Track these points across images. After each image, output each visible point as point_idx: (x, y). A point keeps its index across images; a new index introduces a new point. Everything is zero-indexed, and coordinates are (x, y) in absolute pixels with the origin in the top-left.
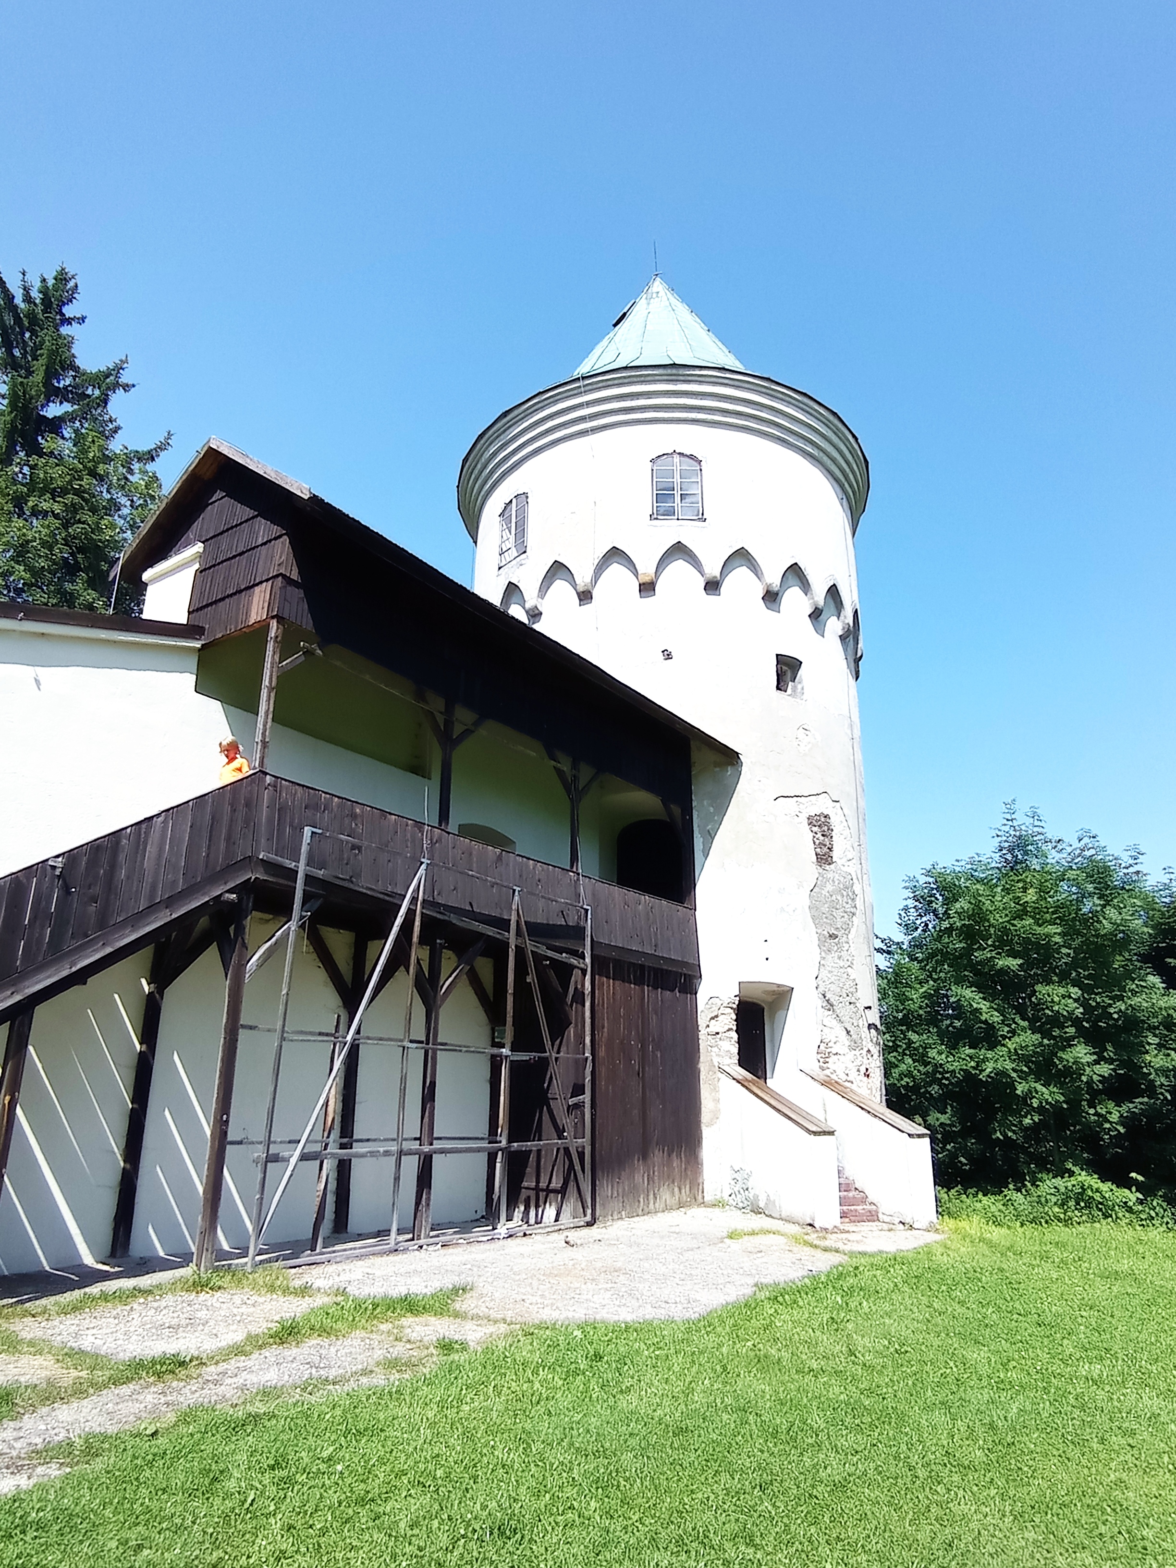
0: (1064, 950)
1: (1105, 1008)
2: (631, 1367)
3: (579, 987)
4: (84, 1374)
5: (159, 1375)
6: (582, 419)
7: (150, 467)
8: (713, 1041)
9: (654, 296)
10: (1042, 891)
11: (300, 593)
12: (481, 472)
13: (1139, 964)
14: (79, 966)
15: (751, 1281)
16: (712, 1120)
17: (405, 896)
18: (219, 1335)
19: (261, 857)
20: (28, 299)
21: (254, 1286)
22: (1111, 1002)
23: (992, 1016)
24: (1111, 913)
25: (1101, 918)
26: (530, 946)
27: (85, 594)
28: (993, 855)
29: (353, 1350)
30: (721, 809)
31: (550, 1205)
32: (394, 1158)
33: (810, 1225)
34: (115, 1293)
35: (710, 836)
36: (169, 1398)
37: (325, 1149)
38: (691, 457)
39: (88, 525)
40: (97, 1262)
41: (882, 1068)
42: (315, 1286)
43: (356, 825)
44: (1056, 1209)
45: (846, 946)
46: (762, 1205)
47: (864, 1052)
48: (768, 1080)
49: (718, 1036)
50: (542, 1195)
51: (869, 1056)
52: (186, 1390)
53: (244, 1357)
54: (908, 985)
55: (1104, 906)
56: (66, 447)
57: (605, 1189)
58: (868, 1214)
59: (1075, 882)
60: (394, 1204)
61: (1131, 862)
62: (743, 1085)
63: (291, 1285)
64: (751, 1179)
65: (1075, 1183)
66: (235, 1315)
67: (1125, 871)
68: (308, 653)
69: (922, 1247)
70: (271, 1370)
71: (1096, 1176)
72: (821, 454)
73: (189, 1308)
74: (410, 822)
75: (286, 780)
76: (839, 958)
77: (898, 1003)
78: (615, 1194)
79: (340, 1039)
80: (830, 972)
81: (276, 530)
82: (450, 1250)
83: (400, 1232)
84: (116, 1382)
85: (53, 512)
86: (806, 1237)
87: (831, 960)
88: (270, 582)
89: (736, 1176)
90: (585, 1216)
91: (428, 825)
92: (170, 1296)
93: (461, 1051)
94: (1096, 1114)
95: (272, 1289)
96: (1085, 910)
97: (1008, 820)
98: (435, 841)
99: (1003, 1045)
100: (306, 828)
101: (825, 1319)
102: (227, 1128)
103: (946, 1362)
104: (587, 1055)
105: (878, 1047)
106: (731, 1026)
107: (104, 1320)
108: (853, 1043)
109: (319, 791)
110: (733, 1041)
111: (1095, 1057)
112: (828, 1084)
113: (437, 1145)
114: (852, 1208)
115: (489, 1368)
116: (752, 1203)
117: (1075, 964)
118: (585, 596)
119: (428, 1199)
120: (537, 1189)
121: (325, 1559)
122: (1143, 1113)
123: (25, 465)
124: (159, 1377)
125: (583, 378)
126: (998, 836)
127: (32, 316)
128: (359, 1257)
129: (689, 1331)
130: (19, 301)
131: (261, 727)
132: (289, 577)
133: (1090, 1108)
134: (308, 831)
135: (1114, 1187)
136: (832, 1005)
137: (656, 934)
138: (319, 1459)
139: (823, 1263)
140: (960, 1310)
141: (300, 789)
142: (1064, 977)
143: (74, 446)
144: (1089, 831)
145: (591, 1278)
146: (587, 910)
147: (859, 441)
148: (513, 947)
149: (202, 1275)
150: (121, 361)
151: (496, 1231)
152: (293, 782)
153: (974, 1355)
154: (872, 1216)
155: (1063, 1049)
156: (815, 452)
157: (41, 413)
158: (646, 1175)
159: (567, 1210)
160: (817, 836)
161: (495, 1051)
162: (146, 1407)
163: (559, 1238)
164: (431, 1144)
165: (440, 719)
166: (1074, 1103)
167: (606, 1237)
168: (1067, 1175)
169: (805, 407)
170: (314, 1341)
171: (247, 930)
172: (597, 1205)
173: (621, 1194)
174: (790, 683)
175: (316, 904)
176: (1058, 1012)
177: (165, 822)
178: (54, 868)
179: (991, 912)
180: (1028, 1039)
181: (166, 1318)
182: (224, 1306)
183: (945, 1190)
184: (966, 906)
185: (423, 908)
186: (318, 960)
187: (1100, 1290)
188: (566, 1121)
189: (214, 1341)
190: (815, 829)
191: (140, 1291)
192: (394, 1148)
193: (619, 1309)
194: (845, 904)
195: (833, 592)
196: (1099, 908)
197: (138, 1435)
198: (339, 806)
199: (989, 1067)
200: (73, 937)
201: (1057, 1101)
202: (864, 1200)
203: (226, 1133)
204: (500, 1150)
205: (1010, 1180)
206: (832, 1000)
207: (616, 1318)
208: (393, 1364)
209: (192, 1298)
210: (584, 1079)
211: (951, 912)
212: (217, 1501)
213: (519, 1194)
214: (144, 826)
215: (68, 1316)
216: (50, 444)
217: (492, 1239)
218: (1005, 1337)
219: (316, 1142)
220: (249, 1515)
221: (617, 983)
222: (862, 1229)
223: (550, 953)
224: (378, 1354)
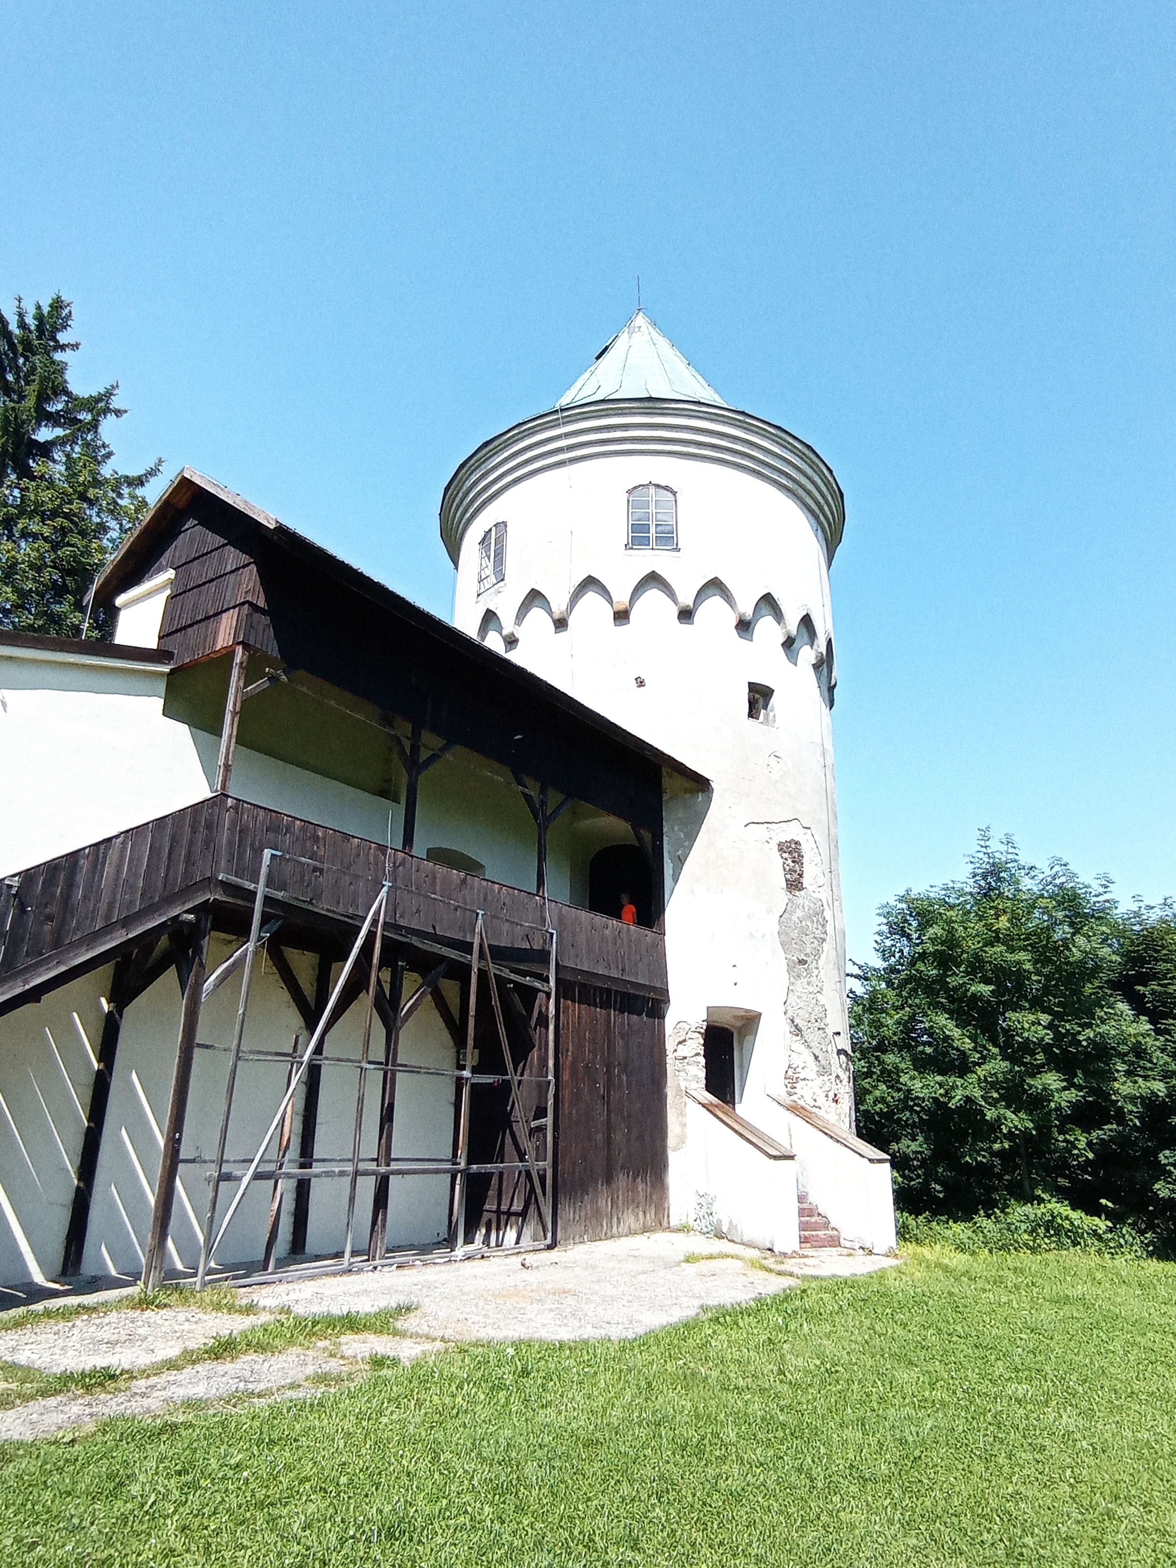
0: (1034, 978)
1: (1074, 1035)
2: (557, 1383)
3: (543, 1010)
4: (13, 1386)
5: (88, 1388)
6: (560, 450)
7: (140, 492)
8: (680, 1065)
9: (636, 330)
10: (1014, 919)
11: (266, 620)
12: (462, 501)
13: (1109, 992)
14: (32, 984)
15: (697, 1303)
16: (678, 1144)
17: (365, 918)
18: (156, 1351)
19: (220, 878)
20: (22, 325)
21: (201, 1305)
22: (1080, 1029)
23: (963, 1043)
24: (1080, 940)
25: (1071, 946)
26: (493, 969)
27: (72, 616)
28: (968, 881)
29: (287, 1365)
30: (692, 836)
31: (511, 1228)
32: (350, 1178)
33: (770, 1250)
34: (58, 1309)
35: (680, 861)
36: (94, 1410)
37: (280, 1168)
38: (666, 488)
39: (78, 548)
40: (48, 1280)
41: (852, 1094)
42: (261, 1304)
43: (318, 847)
44: (1026, 1237)
45: (816, 972)
46: (725, 1230)
47: (833, 1077)
48: (736, 1106)
49: (686, 1061)
50: (503, 1218)
51: (838, 1082)
52: (113, 1403)
53: (176, 1372)
54: (883, 1011)
55: (1074, 934)
56: (58, 469)
57: (567, 1213)
58: (830, 1239)
59: (1045, 910)
60: (348, 1224)
61: (1101, 890)
62: (708, 1110)
63: (237, 1303)
64: (714, 1204)
65: (1044, 1210)
66: (176, 1332)
67: (1095, 899)
68: (273, 679)
69: (876, 1272)
70: (201, 1384)
71: (1066, 1203)
72: (796, 486)
73: (131, 1325)
74: (373, 845)
75: (248, 803)
76: (809, 983)
77: (873, 1029)
78: (577, 1218)
79: (297, 1059)
80: (799, 997)
81: (245, 558)
82: (406, 1272)
83: (354, 1253)
84: (44, 1393)
85: (42, 535)
86: (763, 1261)
87: (800, 986)
88: (237, 609)
89: (702, 1201)
90: (545, 1239)
91: (391, 849)
92: (114, 1313)
93: (419, 1072)
94: (1066, 1141)
95: (218, 1307)
96: (1056, 937)
97: (982, 846)
98: (397, 864)
99: (973, 1072)
100: (266, 850)
101: (761, 1340)
102: (179, 1146)
103: (875, 1381)
104: (550, 1078)
105: (847, 1073)
106: (699, 1051)
107: (44, 1336)
108: (821, 1068)
109: (281, 813)
110: (700, 1065)
111: (1065, 1084)
112: (795, 1109)
113: (394, 1166)
114: (814, 1233)
115: (415, 1383)
116: (716, 1228)
117: (1046, 990)
118: (561, 624)
119: (384, 1220)
120: (498, 1212)
121: (213, 1557)
122: (1112, 1139)
123: (15, 487)
124: (87, 1389)
125: (562, 410)
126: (971, 862)
127: (26, 343)
128: (312, 1278)
129: (623, 1350)
130: (13, 327)
131: (224, 751)
132: (256, 605)
133: (1059, 1134)
134: (267, 853)
135: (1083, 1215)
136: (800, 1030)
137: (623, 958)
138: (227, 1466)
139: (774, 1285)
140: (899, 1331)
141: (262, 813)
142: (1037, 1004)
143: (66, 470)
144: (1060, 859)
145: (538, 1298)
146: (552, 934)
147: (834, 473)
148: (476, 970)
149: (148, 1293)
150: (112, 386)
151: (453, 1253)
152: (255, 805)
153: (904, 1376)
154: (834, 1242)
155: (1033, 1076)
156: (790, 484)
157: (33, 437)
158: (609, 1199)
159: (527, 1232)
160: (787, 862)
161: (457, 1073)
162: (69, 1418)
163: (516, 1261)
164: (388, 1165)
165: (407, 745)
166: (1043, 1128)
167: (563, 1260)
168: (1036, 1202)
169: (783, 442)
170: (251, 1356)
171: (205, 950)
172: (559, 1228)
173: (583, 1218)
174: (762, 711)
175: (276, 925)
176: (1028, 1038)
177: (124, 843)
178: (10, 887)
179: (963, 938)
180: (998, 1066)
181: (106, 1334)
182: (166, 1323)
183: (913, 1216)
184: (940, 932)
185: (384, 929)
186: (281, 981)
187: (1047, 1315)
188: (527, 1145)
189: (150, 1356)
190: (786, 855)
191: (84, 1307)
192: (349, 1168)
193: (559, 1329)
194: (815, 930)
195: (806, 621)
196: (1069, 936)
197: (56, 1442)
198: (302, 829)
199: (958, 1096)
200: (28, 954)
201: (1026, 1128)
202: (826, 1225)
203: (178, 1151)
204: (460, 1171)
205: (980, 1207)
206: (800, 1025)
207: (553, 1337)
208: (322, 1378)
209: (136, 1315)
210: (547, 1104)
211: (924, 938)
212: (120, 1503)
213: (481, 1217)
214: (102, 847)
215: (9, 1332)
216: (41, 468)
217: (450, 1261)
218: (939, 1358)
219: (270, 1161)
220: (147, 1517)
221: (583, 1006)
222: (822, 1254)
223: (513, 976)
224: (310, 1370)
